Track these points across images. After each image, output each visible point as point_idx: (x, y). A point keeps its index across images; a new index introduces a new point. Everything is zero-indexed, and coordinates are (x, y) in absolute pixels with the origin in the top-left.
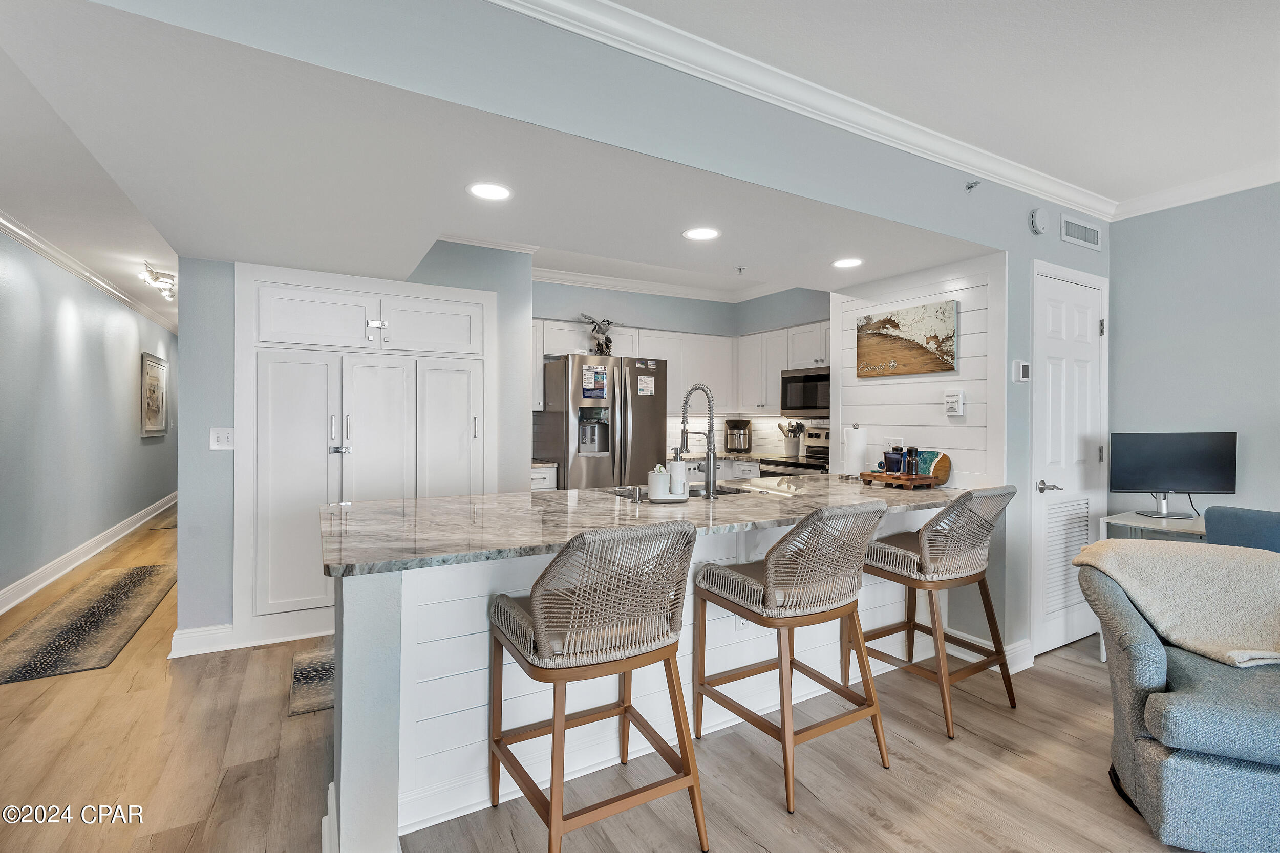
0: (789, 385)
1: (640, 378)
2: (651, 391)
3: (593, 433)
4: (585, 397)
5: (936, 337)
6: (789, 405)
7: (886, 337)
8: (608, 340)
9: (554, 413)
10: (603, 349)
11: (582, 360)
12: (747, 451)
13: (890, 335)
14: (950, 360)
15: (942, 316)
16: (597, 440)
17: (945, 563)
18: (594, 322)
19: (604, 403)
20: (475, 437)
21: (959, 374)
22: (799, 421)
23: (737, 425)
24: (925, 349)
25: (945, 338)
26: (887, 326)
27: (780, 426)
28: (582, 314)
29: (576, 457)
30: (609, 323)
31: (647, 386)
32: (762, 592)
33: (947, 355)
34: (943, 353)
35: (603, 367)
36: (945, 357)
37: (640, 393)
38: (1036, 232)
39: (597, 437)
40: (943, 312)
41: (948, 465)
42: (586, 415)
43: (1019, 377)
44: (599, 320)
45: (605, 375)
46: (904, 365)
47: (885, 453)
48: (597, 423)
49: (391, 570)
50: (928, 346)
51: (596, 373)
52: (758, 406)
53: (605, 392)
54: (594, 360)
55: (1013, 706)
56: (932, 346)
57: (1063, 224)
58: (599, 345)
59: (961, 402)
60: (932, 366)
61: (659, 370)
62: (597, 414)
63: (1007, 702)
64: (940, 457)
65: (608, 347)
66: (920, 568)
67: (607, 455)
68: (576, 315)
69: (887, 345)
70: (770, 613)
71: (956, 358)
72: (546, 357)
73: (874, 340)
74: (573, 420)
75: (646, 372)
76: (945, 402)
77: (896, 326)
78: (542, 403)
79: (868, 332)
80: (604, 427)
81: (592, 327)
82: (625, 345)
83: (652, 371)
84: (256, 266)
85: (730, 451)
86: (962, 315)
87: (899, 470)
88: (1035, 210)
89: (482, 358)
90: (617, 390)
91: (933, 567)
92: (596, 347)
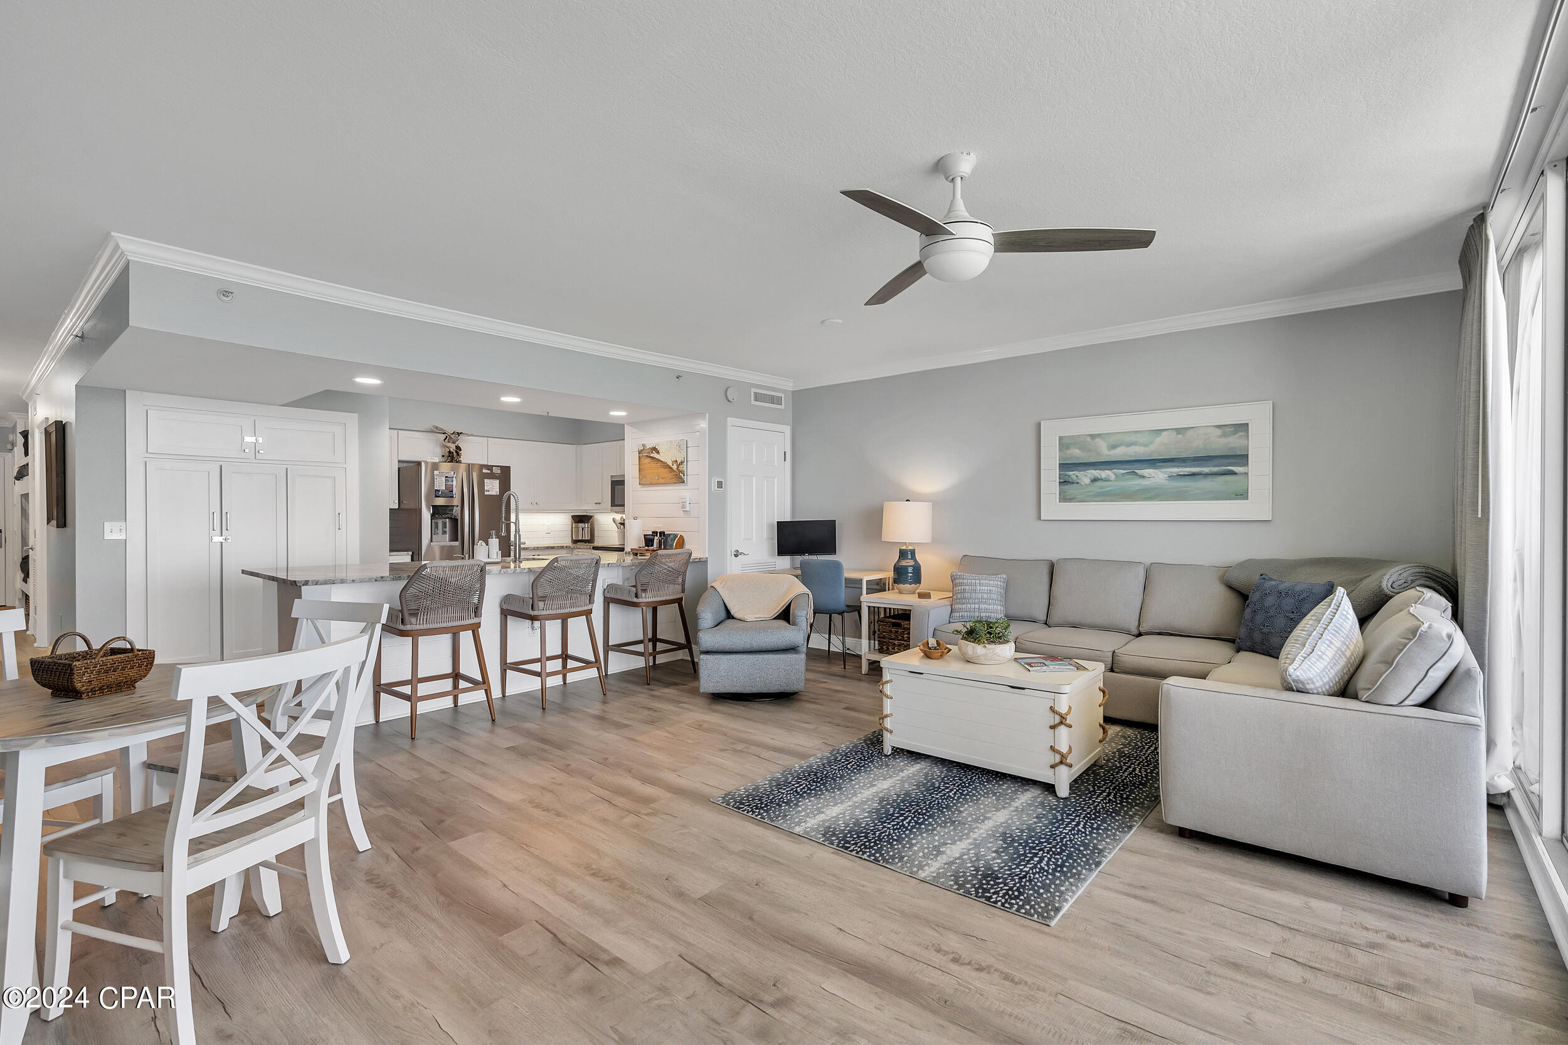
0: (616, 487)
1: (485, 480)
2: (497, 492)
3: (444, 526)
4: (436, 496)
5: (676, 461)
6: (616, 503)
7: (653, 459)
8: (458, 448)
9: (409, 510)
10: (453, 456)
11: (435, 466)
12: (591, 541)
13: (655, 458)
14: (683, 476)
15: (679, 449)
16: (448, 532)
17: (649, 594)
19: (456, 501)
20: (339, 529)
21: (687, 485)
23: (581, 519)
24: (671, 469)
25: (681, 462)
26: (653, 452)
27: (613, 521)
28: (434, 426)
29: (429, 546)
31: (492, 487)
32: (532, 604)
33: (682, 473)
34: (680, 471)
35: (453, 472)
36: (680, 474)
37: (487, 493)
38: (729, 401)
39: (447, 530)
40: (680, 446)
41: (683, 541)
42: (438, 511)
43: (716, 488)
45: (455, 480)
46: (663, 479)
47: (644, 535)
48: (448, 518)
49: (327, 584)
50: (673, 467)
51: (446, 477)
52: (596, 503)
53: (454, 492)
54: (446, 467)
56: (675, 467)
57: (752, 394)
59: (688, 502)
60: (674, 480)
61: (504, 476)
62: (450, 510)
64: (678, 537)
65: (458, 454)
66: (637, 596)
67: (457, 543)
68: (429, 425)
69: (654, 465)
71: (686, 475)
72: (399, 461)
73: (648, 460)
74: (426, 515)
75: (492, 476)
76: (680, 503)
77: (658, 452)
78: (397, 502)
79: (644, 454)
80: (454, 521)
81: (444, 436)
82: (475, 452)
83: (497, 475)
84: (145, 393)
85: (575, 542)
86: (689, 449)
87: (652, 546)
88: (728, 388)
89: (345, 466)
90: (466, 490)
91: (643, 595)
92: (447, 454)
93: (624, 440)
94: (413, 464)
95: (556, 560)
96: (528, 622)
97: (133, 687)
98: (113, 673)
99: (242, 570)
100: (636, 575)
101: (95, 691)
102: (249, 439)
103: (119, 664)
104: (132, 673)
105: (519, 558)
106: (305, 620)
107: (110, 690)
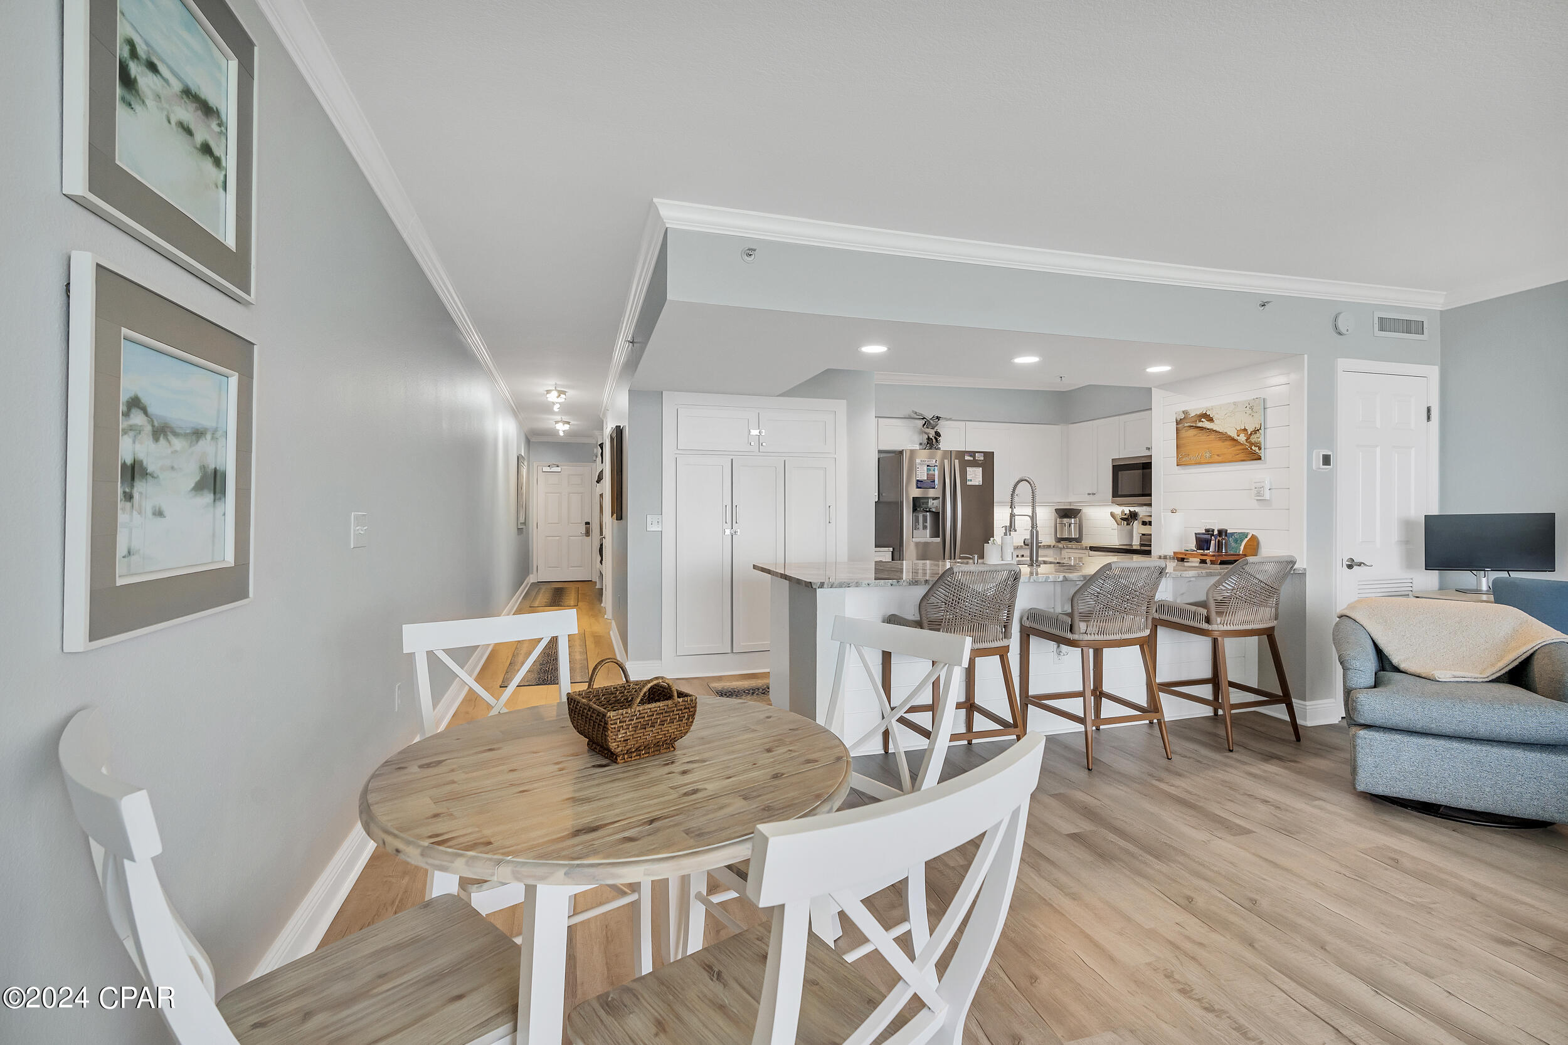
0: (1119, 472)
1: (968, 470)
2: (980, 481)
3: (925, 521)
4: (918, 488)
5: (1245, 430)
6: (1120, 493)
7: (1202, 430)
8: (938, 434)
9: (889, 503)
10: (932, 443)
11: (912, 452)
12: (1078, 540)
13: (1205, 428)
14: (1257, 451)
15: (1250, 411)
16: (928, 527)
17: (1228, 620)
18: (924, 418)
19: (935, 493)
20: (830, 522)
21: (1265, 463)
22: (1132, 509)
23: (1067, 513)
24: (1236, 440)
25: (1253, 431)
26: (1202, 420)
27: (1112, 515)
28: (913, 412)
29: (910, 542)
30: (938, 418)
31: (975, 476)
32: (1070, 623)
33: (1255, 446)
34: (1252, 444)
35: (933, 460)
36: (1253, 447)
37: (969, 483)
38: (1340, 334)
39: (928, 524)
40: (1252, 408)
41: (1255, 544)
42: (918, 505)
43: (1319, 465)
44: (929, 416)
45: (936, 468)
46: (1218, 455)
47: (1196, 534)
48: (929, 511)
49: (841, 587)
50: (1238, 438)
51: (928, 466)
52: (1089, 494)
53: (936, 482)
54: (923, 456)
55: (1298, 739)
56: (1242, 438)
57: (1376, 321)
58: (929, 438)
59: (1267, 487)
60: (1241, 456)
61: (987, 462)
62: (931, 503)
63: (1294, 738)
64: (1249, 537)
65: (937, 441)
66: (1208, 620)
67: (938, 540)
68: (907, 411)
69: (1203, 437)
70: (1076, 637)
71: (1263, 448)
72: (880, 452)
73: (1192, 432)
74: (907, 510)
75: (974, 464)
76: (1253, 488)
77: (1211, 420)
78: (877, 494)
79: (1186, 425)
80: (936, 515)
81: (923, 422)
82: (953, 438)
83: (980, 462)
84: (676, 393)
85: (1060, 540)
86: (1268, 410)
87: (1208, 549)
88: (1339, 314)
89: (836, 456)
90: (948, 481)
91: (1219, 620)
92: (926, 441)
93: (1151, 409)
94: (893, 454)
95: (1108, 566)
96: (1052, 645)
97: (673, 747)
98: (651, 729)
99: (754, 565)
100: (1208, 590)
101: (631, 752)
102: (755, 432)
103: (658, 717)
104: (671, 729)
105: (1037, 561)
106: (848, 645)
107: (648, 751)
